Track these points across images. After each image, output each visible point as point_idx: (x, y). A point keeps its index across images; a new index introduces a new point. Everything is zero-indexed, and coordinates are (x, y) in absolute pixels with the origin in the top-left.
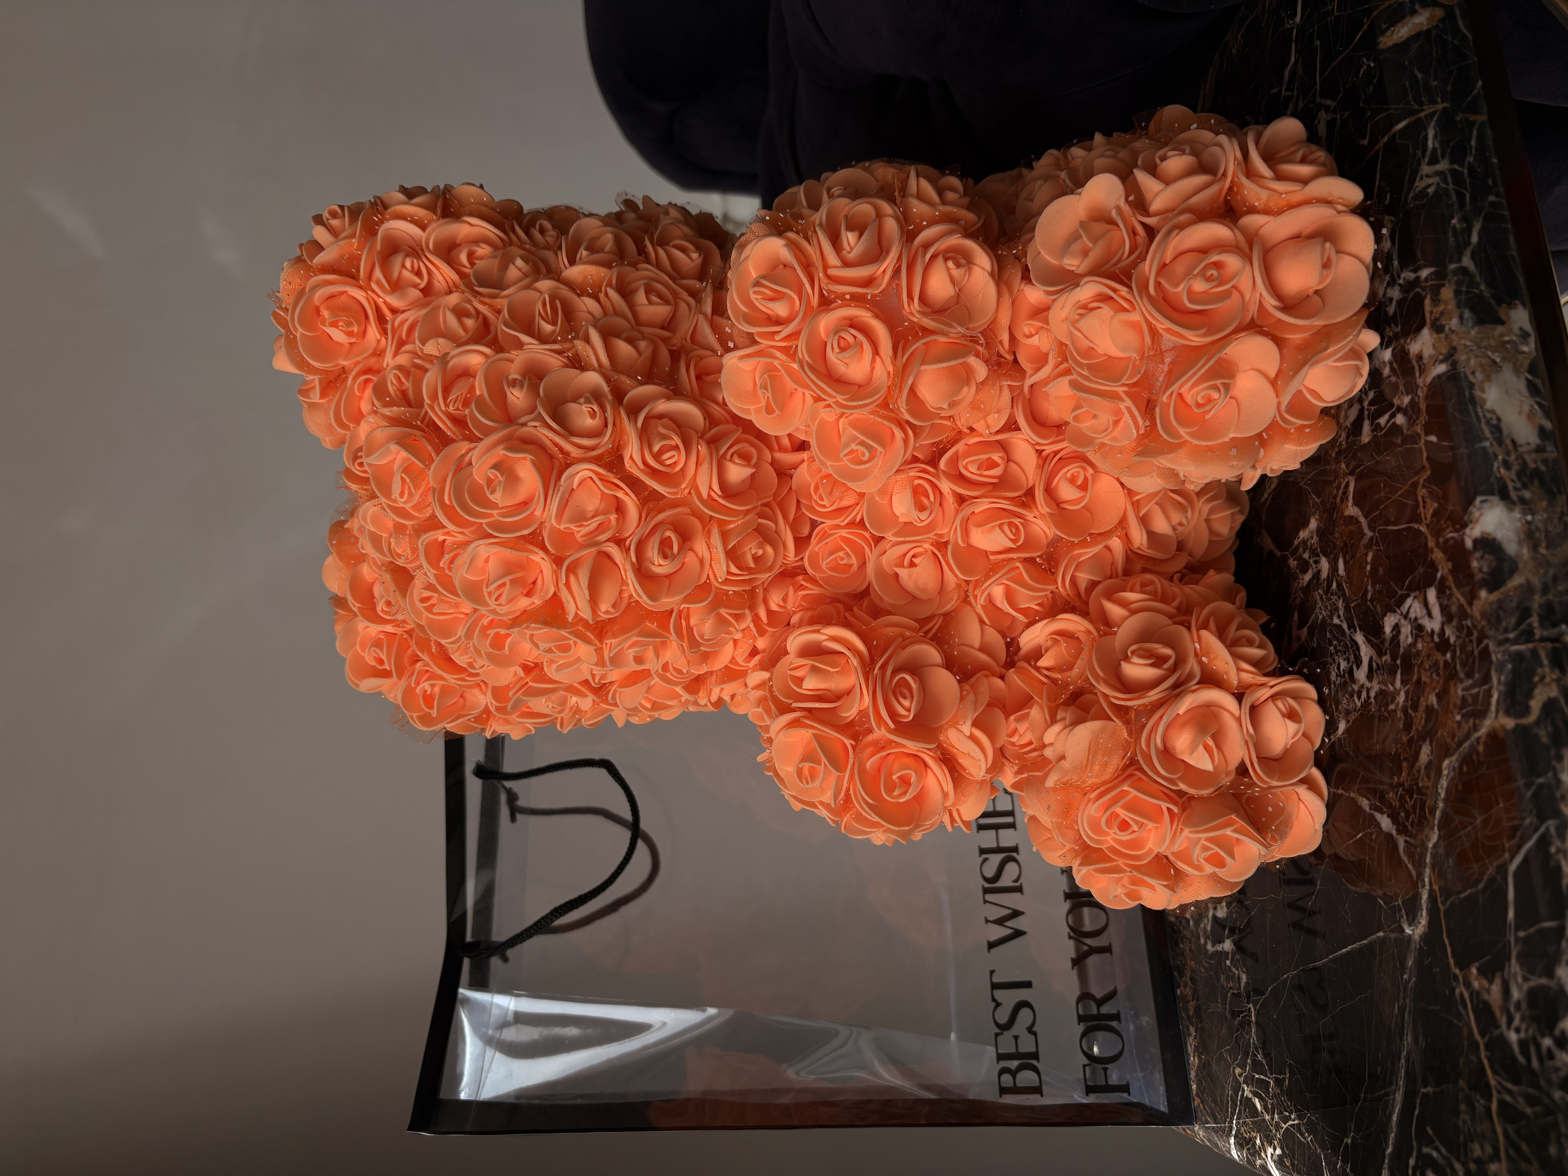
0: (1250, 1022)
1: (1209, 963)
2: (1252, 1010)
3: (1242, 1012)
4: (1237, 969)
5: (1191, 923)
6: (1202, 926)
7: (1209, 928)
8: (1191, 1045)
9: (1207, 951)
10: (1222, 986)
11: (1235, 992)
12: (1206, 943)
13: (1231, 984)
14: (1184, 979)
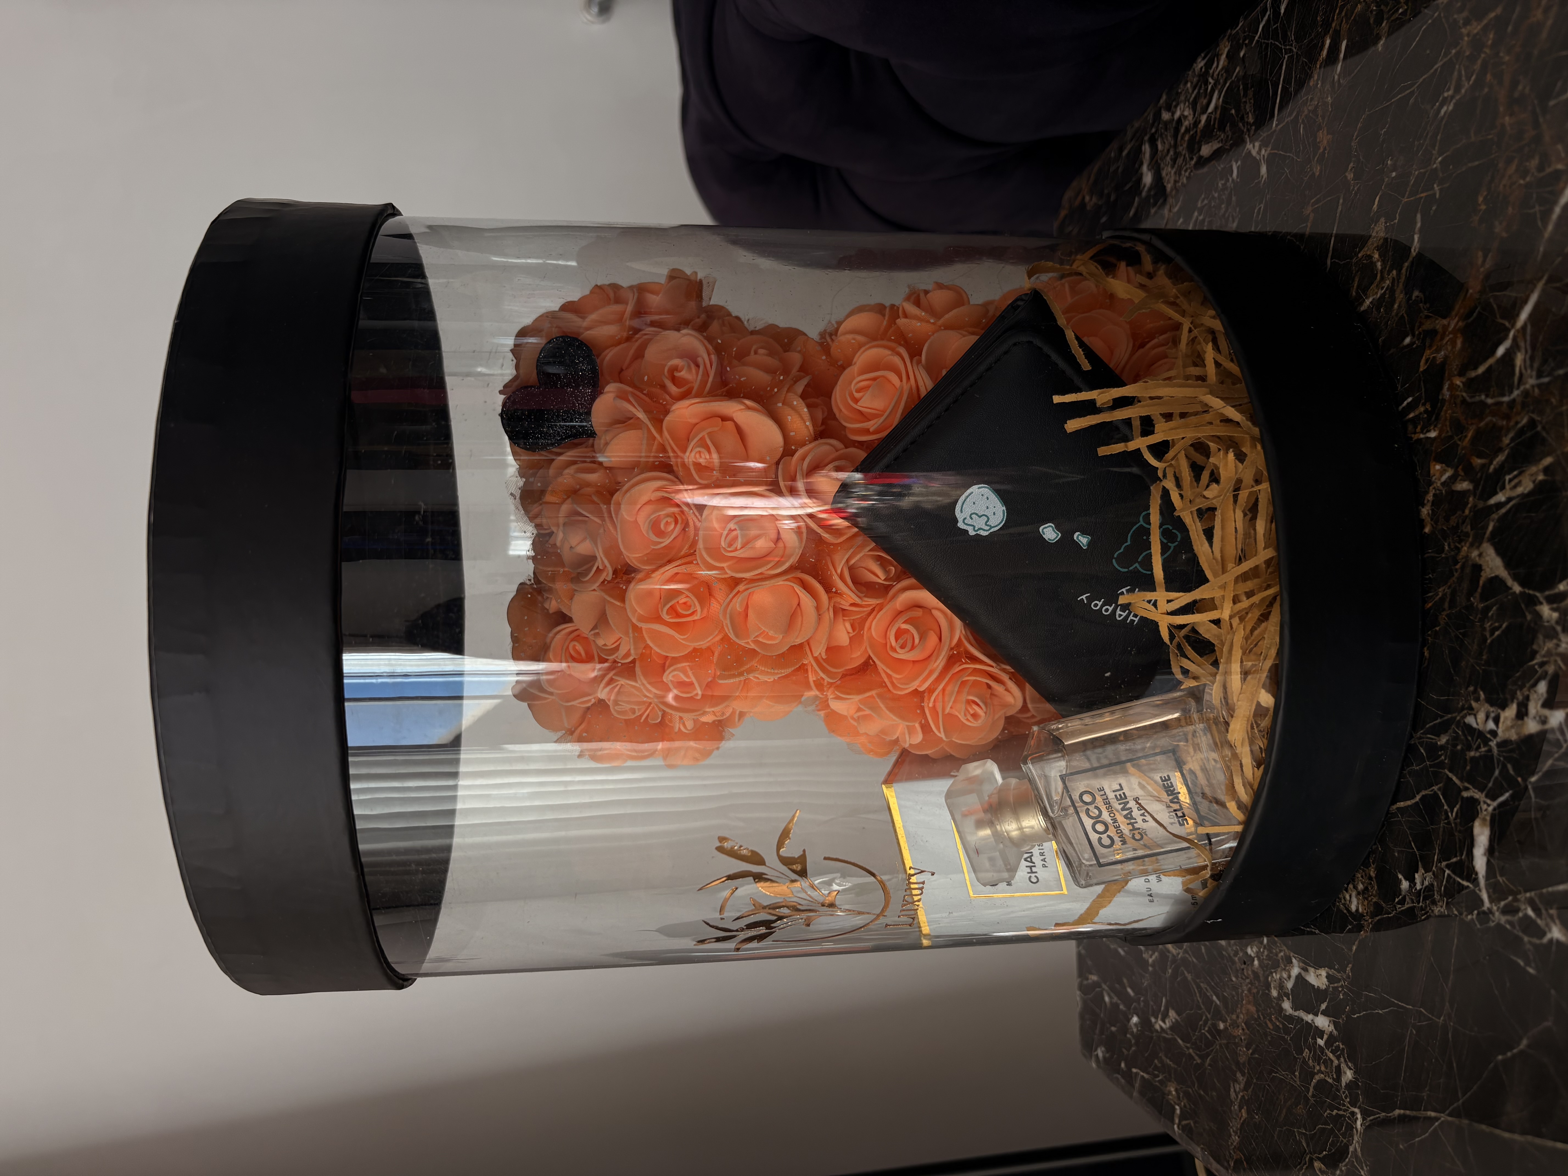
0: (1351, 1127)
1: (1283, 1024)
2: (1359, 1116)
3: (1339, 1109)
4: (1338, 1058)
5: (1256, 962)
6: (1277, 976)
7: (1290, 985)
8: (1237, 1094)
9: (1281, 1009)
10: (1305, 1062)
11: (1330, 1081)
12: (1280, 998)
13: (1323, 1068)
14: (1234, 1017)
